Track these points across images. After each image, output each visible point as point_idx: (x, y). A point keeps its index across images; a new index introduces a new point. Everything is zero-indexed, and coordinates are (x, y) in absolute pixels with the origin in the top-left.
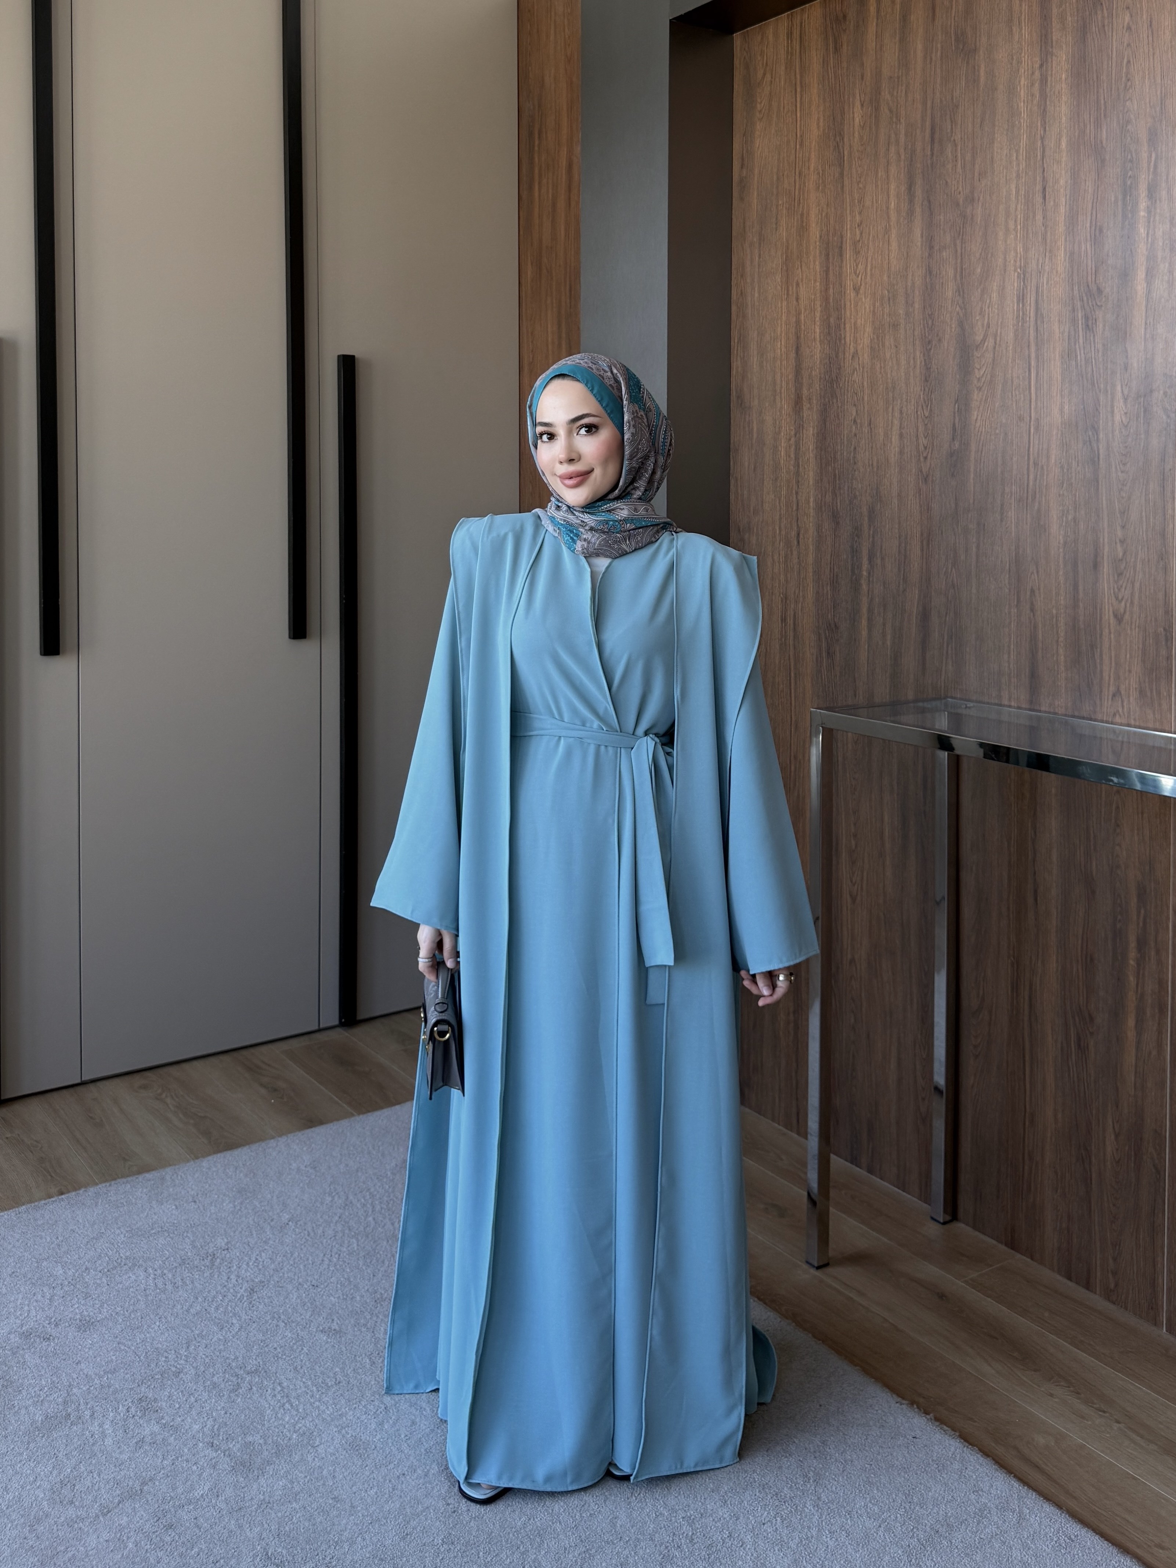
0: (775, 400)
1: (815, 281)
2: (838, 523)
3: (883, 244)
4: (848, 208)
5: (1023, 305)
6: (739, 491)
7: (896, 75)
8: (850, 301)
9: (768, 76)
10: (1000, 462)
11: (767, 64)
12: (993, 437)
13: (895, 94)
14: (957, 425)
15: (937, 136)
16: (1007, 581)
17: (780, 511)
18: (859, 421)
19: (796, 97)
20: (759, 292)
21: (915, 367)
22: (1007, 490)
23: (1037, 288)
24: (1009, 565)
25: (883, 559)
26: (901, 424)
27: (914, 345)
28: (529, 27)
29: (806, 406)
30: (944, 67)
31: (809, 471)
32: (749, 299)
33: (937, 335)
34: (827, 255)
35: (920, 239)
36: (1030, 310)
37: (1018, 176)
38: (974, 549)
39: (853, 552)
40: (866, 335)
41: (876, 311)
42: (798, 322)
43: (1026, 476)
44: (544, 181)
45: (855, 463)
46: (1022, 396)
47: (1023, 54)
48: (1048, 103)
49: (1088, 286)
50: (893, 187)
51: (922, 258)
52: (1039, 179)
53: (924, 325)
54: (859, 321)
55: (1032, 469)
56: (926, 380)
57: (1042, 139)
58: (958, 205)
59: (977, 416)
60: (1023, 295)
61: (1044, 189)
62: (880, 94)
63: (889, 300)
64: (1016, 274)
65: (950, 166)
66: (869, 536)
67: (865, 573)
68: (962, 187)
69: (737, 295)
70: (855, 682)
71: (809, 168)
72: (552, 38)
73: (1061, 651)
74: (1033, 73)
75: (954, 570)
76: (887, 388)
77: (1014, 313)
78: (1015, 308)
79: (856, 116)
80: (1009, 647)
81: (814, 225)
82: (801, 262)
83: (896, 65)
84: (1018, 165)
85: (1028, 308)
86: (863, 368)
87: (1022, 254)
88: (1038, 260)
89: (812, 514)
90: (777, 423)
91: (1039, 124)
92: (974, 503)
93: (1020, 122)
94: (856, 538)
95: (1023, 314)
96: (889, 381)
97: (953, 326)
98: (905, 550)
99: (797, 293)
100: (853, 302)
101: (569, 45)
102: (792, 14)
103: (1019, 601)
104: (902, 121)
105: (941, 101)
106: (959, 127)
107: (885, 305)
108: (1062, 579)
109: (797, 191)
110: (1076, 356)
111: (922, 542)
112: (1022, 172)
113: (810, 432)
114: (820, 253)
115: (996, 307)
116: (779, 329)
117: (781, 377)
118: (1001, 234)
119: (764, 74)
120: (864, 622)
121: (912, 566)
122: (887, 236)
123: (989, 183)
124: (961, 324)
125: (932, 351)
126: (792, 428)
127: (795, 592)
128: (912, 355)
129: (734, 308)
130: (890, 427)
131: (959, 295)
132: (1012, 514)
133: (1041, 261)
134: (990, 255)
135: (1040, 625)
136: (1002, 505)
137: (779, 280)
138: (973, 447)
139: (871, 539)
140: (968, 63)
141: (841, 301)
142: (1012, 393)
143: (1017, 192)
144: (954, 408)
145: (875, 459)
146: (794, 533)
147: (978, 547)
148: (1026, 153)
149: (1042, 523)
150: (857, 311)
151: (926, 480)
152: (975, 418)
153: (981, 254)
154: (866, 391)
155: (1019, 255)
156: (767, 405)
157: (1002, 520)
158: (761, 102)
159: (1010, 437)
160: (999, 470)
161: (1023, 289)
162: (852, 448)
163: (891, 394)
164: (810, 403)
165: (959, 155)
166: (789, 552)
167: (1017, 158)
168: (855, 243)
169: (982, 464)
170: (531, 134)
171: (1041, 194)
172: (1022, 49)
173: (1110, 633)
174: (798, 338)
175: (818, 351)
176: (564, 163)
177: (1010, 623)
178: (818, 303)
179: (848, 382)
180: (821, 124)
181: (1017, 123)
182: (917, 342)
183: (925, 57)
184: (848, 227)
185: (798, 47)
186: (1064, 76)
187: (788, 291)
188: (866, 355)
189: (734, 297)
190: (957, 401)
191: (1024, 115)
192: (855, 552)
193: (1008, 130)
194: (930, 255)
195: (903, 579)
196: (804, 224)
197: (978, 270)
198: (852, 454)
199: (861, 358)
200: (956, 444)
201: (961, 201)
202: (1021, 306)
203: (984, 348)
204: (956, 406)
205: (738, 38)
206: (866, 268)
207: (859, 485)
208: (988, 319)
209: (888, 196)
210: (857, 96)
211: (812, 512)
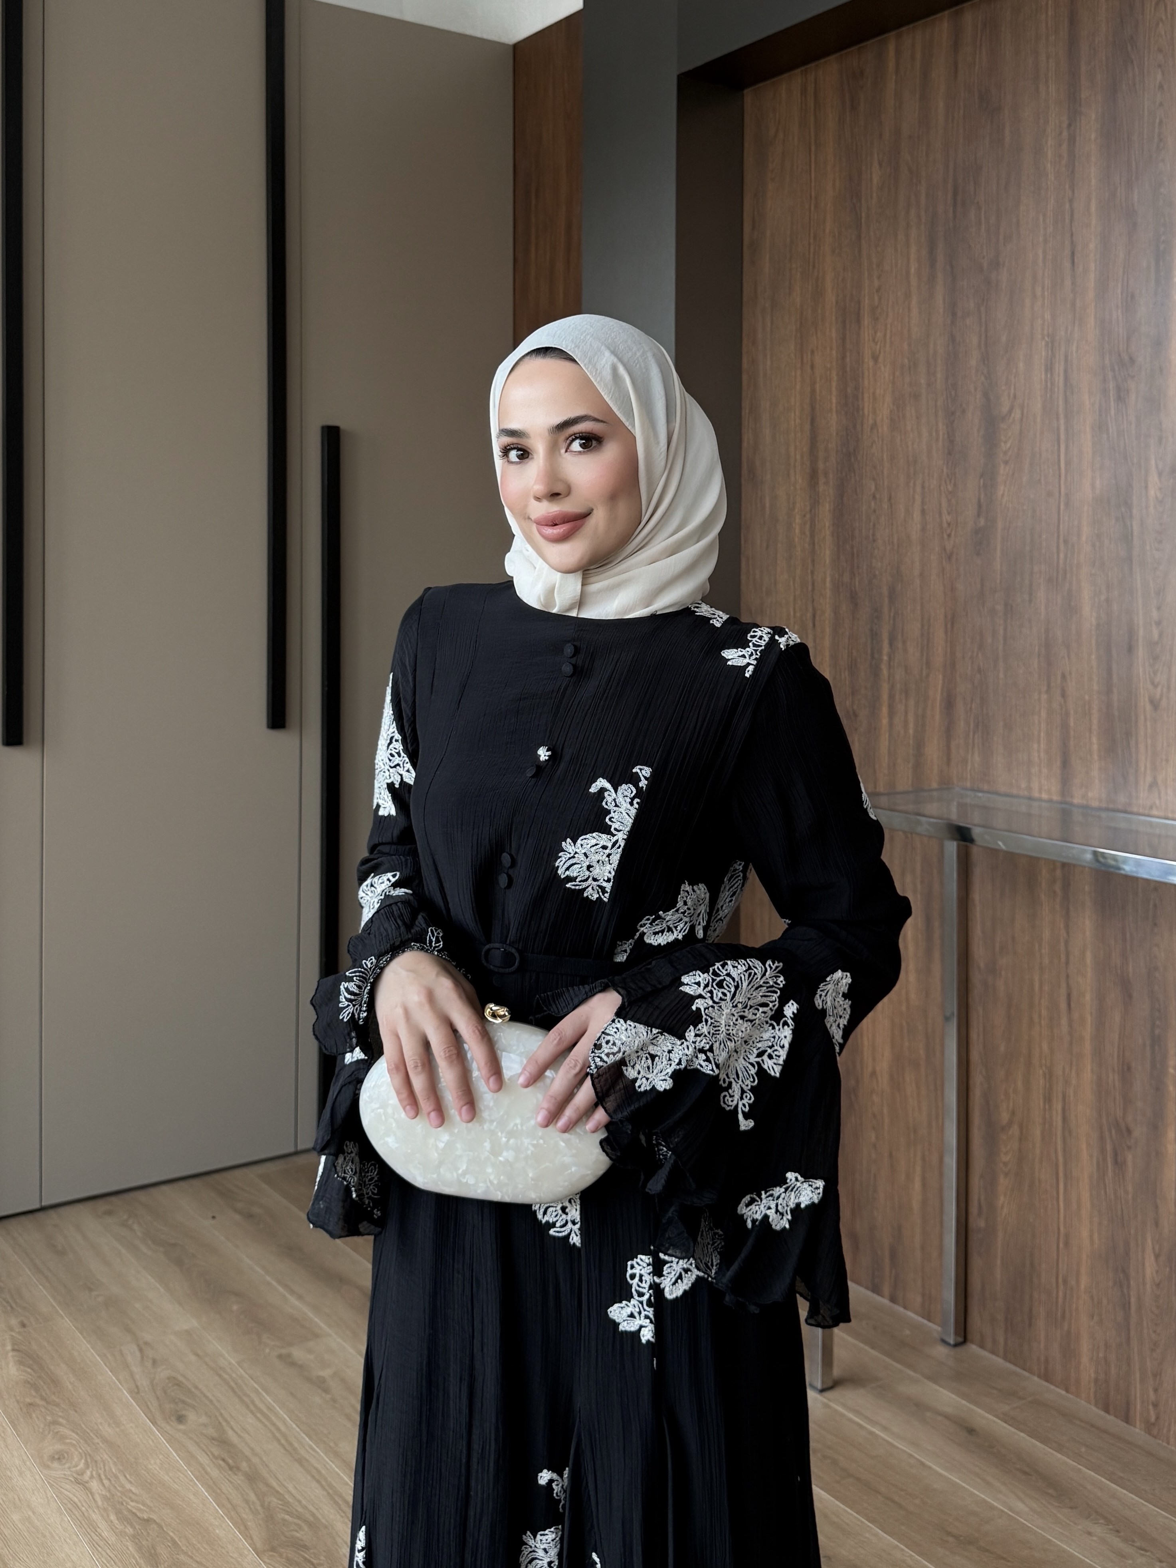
0: (788, 475)
1: (831, 349)
2: (856, 605)
3: (903, 311)
4: (866, 273)
5: (1052, 375)
6: (751, 571)
7: (916, 134)
8: (869, 370)
9: (781, 136)
10: (1028, 540)
11: (779, 121)
12: (1021, 514)
13: (915, 154)
14: (982, 500)
15: (959, 198)
16: (1036, 666)
17: (794, 592)
18: (878, 496)
19: (810, 156)
20: (771, 361)
21: (937, 440)
22: (1036, 569)
23: (1066, 357)
24: (1039, 648)
25: (904, 642)
26: (923, 499)
27: (936, 416)
28: (525, 81)
29: (822, 480)
30: (967, 126)
31: (825, 549)
32: (761, 367)
33: (961, 406)
34: (844, 322)
35: (942, 306)
36: (1058, 380)
37: (1045, 241)
38: (1002, 631)
39: (872, 635)
40: (886, 405)
41: (896, 380)
42: (813, 392)
43: (1055, 556)
44: (542, 242)
45: (874, 541)
46: (1051, 470)
47: (1050, 113)
48: (1077, 164)
49: (1120, 355)
50: (913, 249)
51: (945, 325)
52: (1067, 243)
53: (947, 395)
54: (878, 391)
55: (1062, 547)
56: (950, 453)
57: (1071, 201)
58: (982, 270)
59: (1004, 490)
60: (1051, 364)
61: (1073, 254)
62: (899, 153)
63: (910, 368)
64: (1043, 343)
65: (973, 230)
66: (890, 617)
67: (885, 658)
68: (987, 251)
69: (748, 363)
70: (876, 772)
71: (824, 231)
72: (550, 92)
73: (1094, 740)
74: (1061, 133)
75: (980, 655)
76: (908, 462)
77: (1041, 382)
78: (1043, 377)
79: (874, 175)
80: (1039, 736)
81: (829, 291)
82: (816, 329)
83: (917, 124)
84: (1045, 229)
85: (1056, 379)
86: (882, 440)
87: (1050, 321)
88: (1067, 328)
89: (828, 595)
90: (792, 498)
91: (1067, 186)
92: (1001, 583)
93: (1046, 184)
94: (875, 621)
95: (1052, 384)
96: (910, 454)
97: (978, 397)
98: (928, 633)
99: (812, 361)
100: (871, 371)
101: (569, 100)
102: (806, 70)
103: (1048, 686)
104: (923, 182)
105: (964, 162)
106: (983, 188)
107: (905, 374)
108: (1094, 663)
109: (812, 256)
110: (1108, 430)
111: (946, 624)
112: (1050, 237)
113: (826, 509)
114: (836, 319)
115: (1023, 377)
116: (793, 399)
117: (796, 450)
118: (1028, 301)
119: (777, 132)
120: (885, 710)
121: (935, 650)
122: (907, 302)
123: (1015, 247)
124: (986, 395)
125: (955, 422)
126: (807, 503)
128: (934, 428)
129: (745, 377)
130: (911, 502)
131: (984, 364)
132: (1041, 595)
133: (1070, 329)
134: (1016, 323)
135: (1072, 712)
136: (1031, 585)
138: (1000, 524)
139: (892, 622)
140: (992, 122)
141: (858, 369)
142: (1040, 467)
143: (1045, 258)
144: (980, 483)
145: (896, 536)
146: (809, 615)
147: (1005, 630)
148: (1053, 217)
149: (1073, 604)
150: (875, 380)
151: (950, 558)
152: (1001, 493)
153: (1006, 321)
154: (886, 465)
155: (1047, 323)
156: (780, 478)
157: (1030, 601)
158: (773, 161)
159: (1039, 514)
160: (1028, 548)
161: (1051, 359)
162: (871, 524)
163: (912, 468)
164: (825, 477)
165: (983, 218)
167: (1044, 220)
168: (873, 310)
169: (1009, 542)
170: (527, 194)
171: (1069, 259)
172: (1049, 108)
173: (1146, 720)
174: (813, 408)
175: (835, 423)
176: (562, 224)
177: (1039, 711)
178: (835, 372)
179: (867, 454)
180: (837, 184)
182: (940, 413)
183: (947, 115)
184: (866, 292)
185: (812, 106)
186: (1093, 136)
187: (802, 359)
188: (885, 428)
189: (745, 365)
190: (982, 476)
191: (1051, 177)
192: (874, 635)
193: (1034, 192)
194: (953, 323)
195: (926, 663)
196: (819, 290)
197: (1004, 339)
198: (871, 532)
199: (880, 430)
200: (982, 522)
201: (985, 266)
202: (1049, 376)
203: (1011, 420)
204: (982, 481)
205: (749, 95)
206: (885, 335)
207: (879, 564)
208: (1015, 389)
209: (908, 260)
210: (876, 156)
211: (828, 593)
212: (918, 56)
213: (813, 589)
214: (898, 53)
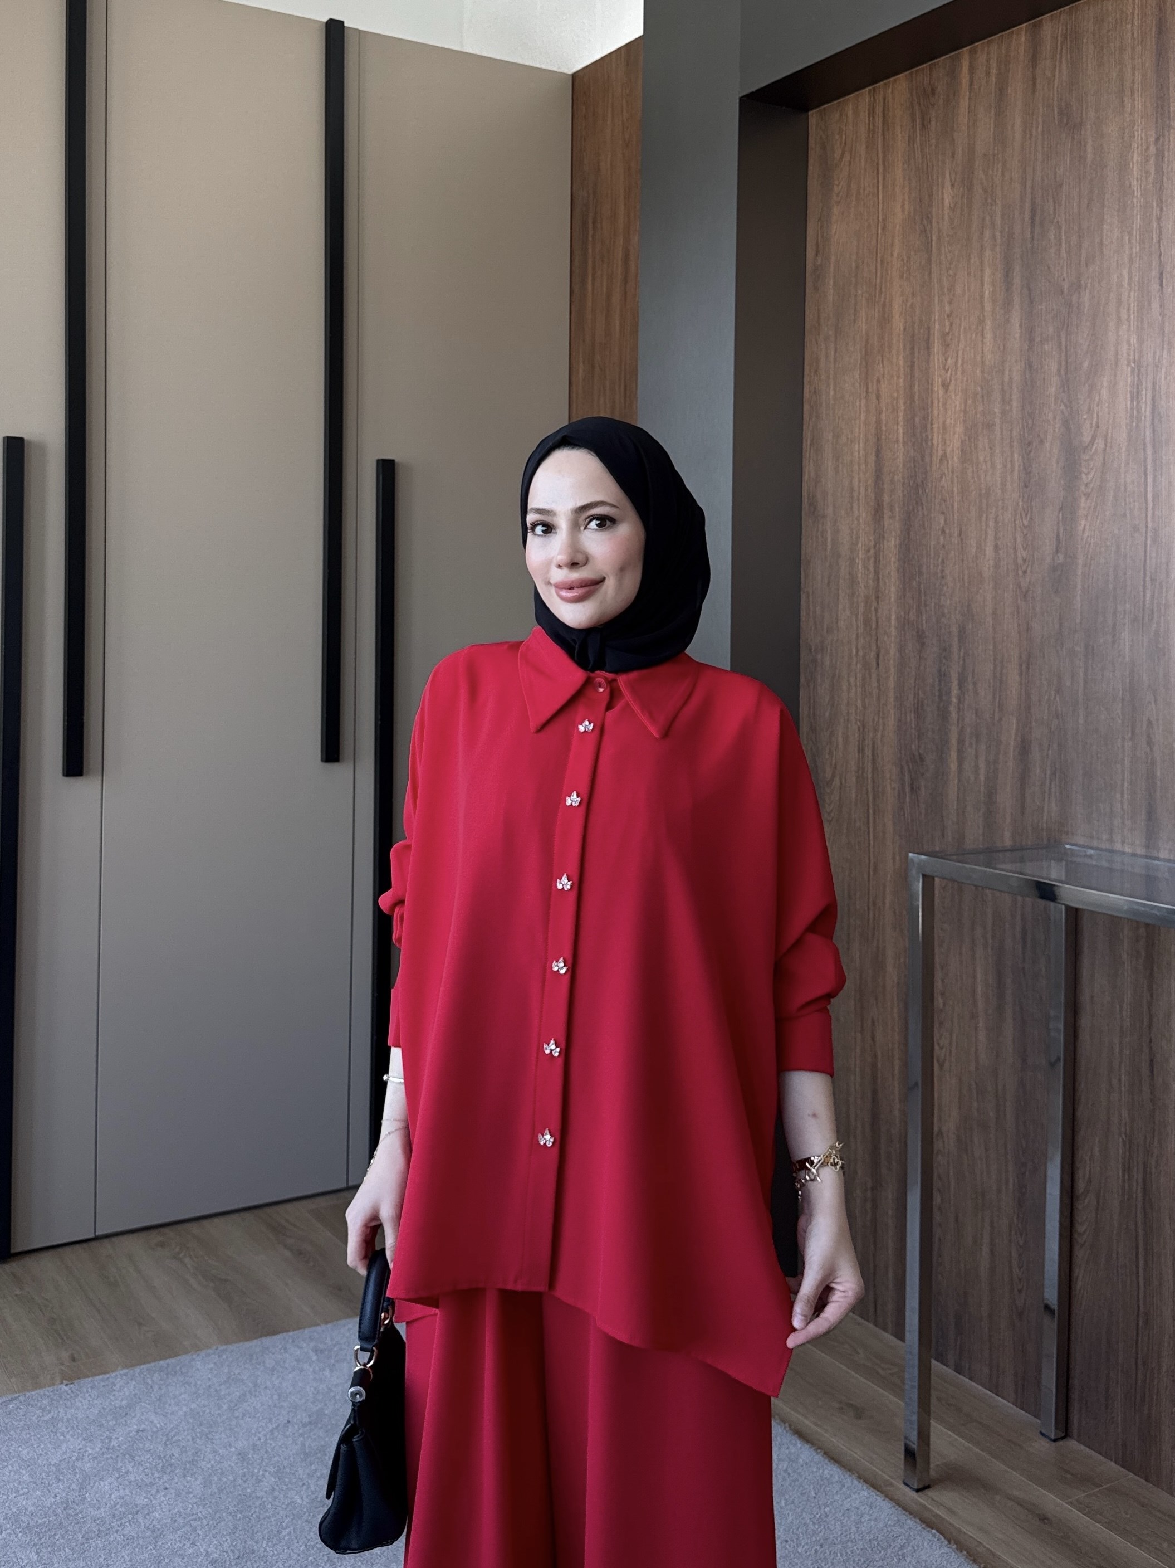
0: (852, 508)
1: (898, 377)
2: (923, 644)
3: (976, 336)
4: (937, 298)
5: (1138, 403)
6: (812, 609)
7: (991, 153)
8: (938, 399)
9: (847, 157)
10: (1111, 578)
11: (845, 142)
12: (1103, 550)
13: (990, 172)
14: (1061, 535)
15: (1038, 218)
16: (1120, 711)
17: (857, 630)
18: (947, 531)
19: (878, 178)
20: (835, 390)
21: (1012, 471)
22: (1120, 608)
23: (1154, 384)
24: (1123, 694)
25: (975, 684)
26: (996, 534)
27: (1012, 446)
28: (584, 110)
29: (887, 514)
30: (1046, 143)
31: (890, 586)
32: (824, 397)
33: (1039, 436)
34: (913, 349)
35: (1019, 331)
36: (1146, 408)
37: (1131, 261)
38: (1081, 674)
39: (941, 676)
40: (956, 436)
41: (968, 409)
42: (878, 422)
43: (1142, 593)
44: (599, 273)
45: (943, 577)
46: (1138, 504)
47: (1136, 128)
48: (1165, 180)
50: (987, 272)
51: (1021, 351)
52: (1155, 263)
53: (1023, 425)
54: (948, 421)
55: (1149, 585)
56: (1026, 486)
57: (1159, 219)
58: (1062, 293)
59: (1085, 525)
60: (1138, 392)
61: (1161, 274)
62: (973, 173)
63: (983, 396)
64: (1130, 368)
65: (1052, 251)
66: (959, 658)
67: (954, 700)
68: (1067, 273)
69: (810, 392)
70: (943, 820)
71: (892, 255)
72: (609, 121)
74: (1147, 148)
75: (1058, 699)
76: (980, 495)
77: (1126, 411)
78: (1129, 406)
79: (946, 196)
80: (1122, 785)
81: (897, 317)
82: (882, 356)
83: (992, 140)
84: (1131, 249)
85: (1143, 406)
86: (953, 472)
87: (1136, 346)
88: (1155, 353)
89: (893, 633)
90: (855, 532)
91: (1155, 204)
92: (1081, 623)
93: (1132, 202)
94: (944, 661)
95: (1138, 412)
96: (983, 486)
97: (1057, 426)
98: (1001, 674)
99: (878, 390)
100: (941, 400)
101: (628, 128)
102: (874, 90)
103: (1133, 733)
104: (998, 201)
105: (1043, 180)
106: (1063, 207)
107: (977, 404)
109: (878, 281)
111: (1021, 666)
112: (1136, 257)
113: (891, 544)
114: (904, 346)
115: (1106, 405)
116: (857, 430)
117: (859, 481)
118: (1112, 325)
119: (843, 153)
120: (954, 755)
121: (1009, 692)
122: (980, 328)
123: (1097, 267)
124: (1065, 423)
125: (1032, 453)
126: (871, 538)
127: (873, 719)
128: (1009, 459)
129: (806, 407)
130: (983, 537)
131: (1064, 391)
132: (1125, 636)
133: (1158, 354)
134: (1099, 347)
135: (1159, 761)
136: (1114, 625)
137: (858, 376)
138: (1080, 561)
139: (961, 662)
140: (1073, 138)
141: (927, 398)
142: (1125, 500)
143: (1130, 278)
144: (1058, 517)
145: (966, 572)
146: (873, 654)
147: (1086, 673)
148: (1140, 236)
149: (1160, 646)
150: (946, 409)
151: (1025, 596)
152: (1082, 527)
153: (1088, 346)
154: (957, 498)
155: (1132, 348)
156: (843, 512)
157: (1114, 642)
158: (839, 184)
159: (1123, 550)
160: (1111, 586)
161: (1138, 385)
162: (940, 560)
163: (984, 501)
164: (891, 510)
165: (1063, 238)
166: (867, 675)
167: (1129, 241)
168: (944, 336)
169: (1091, 580)
170: (585, 224)
171: (1157, 279)
172: (1135, 122)
174: (878, 439)
175: (901, 454)
176: (620, 254)
177: (1123, 759)
178: (901, 402)
179: (936, 487)
180: (906, 206)
181: (1129, 202)
182: (1015, 444)
183: (1024, 132)
184: (937, 317)
185: (881, 126)
187: (867, 388)
188: (956, 459)
189: (807, 394)
190: (1061, 509)
191: (1138, 194)
192: (943, 676)
193: (1118, 211)
194: (1030, 348)
195: (999, 706)
196: (886, 316)
197: (1086, 364)
198: (940, 567)
199: (950, 462)
200: (1061, 557)
201: (1066, 290)
202: (1135, 403)
203: (1093, 450)
204: (1061, 515)
205: (813, 116)
206: (957, 362)
207: (948, 602)
208: (1098, 418)
209: (982, 284)
210: (948, 176)
211: (893, 631)
212: (994, 71)
213: (877, 628)
214: (972, 69)
